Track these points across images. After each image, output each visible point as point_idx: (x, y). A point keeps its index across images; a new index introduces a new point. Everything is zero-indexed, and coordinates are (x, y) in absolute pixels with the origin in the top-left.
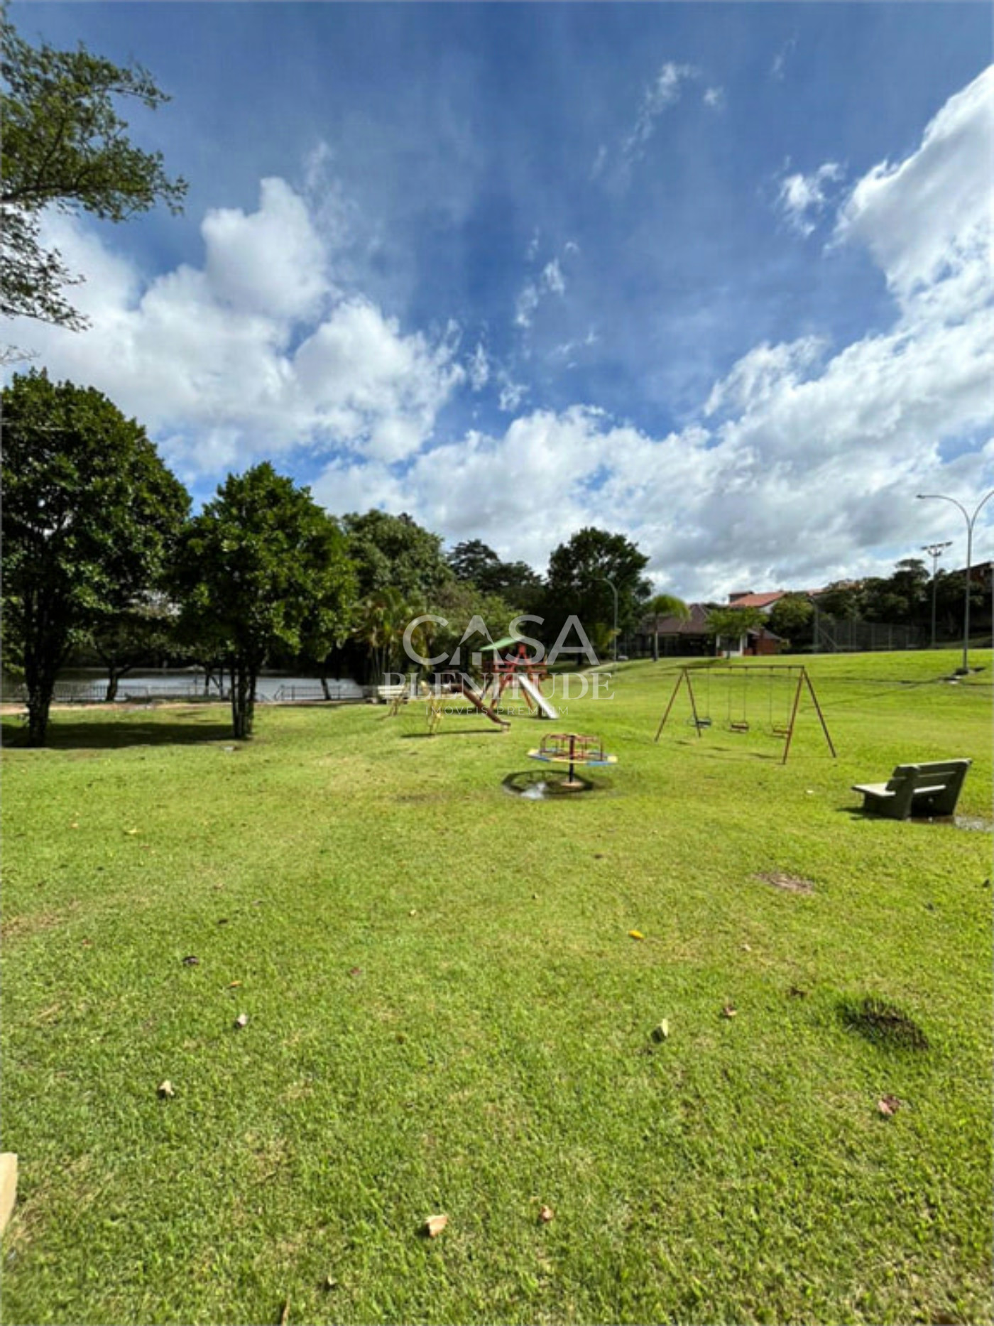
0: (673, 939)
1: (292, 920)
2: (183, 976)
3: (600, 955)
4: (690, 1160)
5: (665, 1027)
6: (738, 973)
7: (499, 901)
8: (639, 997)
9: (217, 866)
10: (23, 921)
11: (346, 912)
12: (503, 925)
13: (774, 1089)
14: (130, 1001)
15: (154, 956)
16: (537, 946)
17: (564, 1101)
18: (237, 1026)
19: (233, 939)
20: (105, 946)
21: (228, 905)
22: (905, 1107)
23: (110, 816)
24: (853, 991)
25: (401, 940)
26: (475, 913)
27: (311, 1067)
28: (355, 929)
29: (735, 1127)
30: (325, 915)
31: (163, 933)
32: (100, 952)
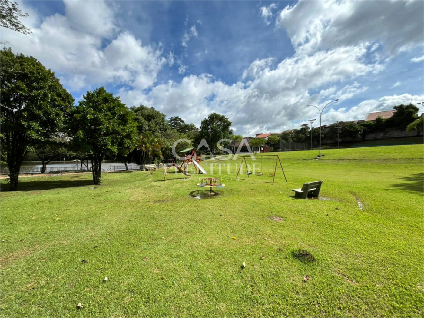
0: (245, 238)
1: (121, 244)
2: (82, 267)
3: (224, 245)
4: (254, 302)
5: (244, 264)
6: (264, 246)
7: (191, 232)
8: (236, 257)
9: (92, 228)
10: (15, 254)
11: (140, 240)
12: (193, 239)
13: (276, 278)
14: (63, 278)
15: (70, 262)
16: (204, 245)
17: (216, 290)
18: (104, 281)
19: (100, 253)
20: (50, 260)
21: (97, 241)
22: (310, 279)
23: (47, 214)
24: (295, 248)
25: (159, 247)
26: (184, 236)
27: (133, 291)
28: (144, 245)
29: (266, 290)
30: (133, 241)
31: (73, 253)
32: (48, 262)
